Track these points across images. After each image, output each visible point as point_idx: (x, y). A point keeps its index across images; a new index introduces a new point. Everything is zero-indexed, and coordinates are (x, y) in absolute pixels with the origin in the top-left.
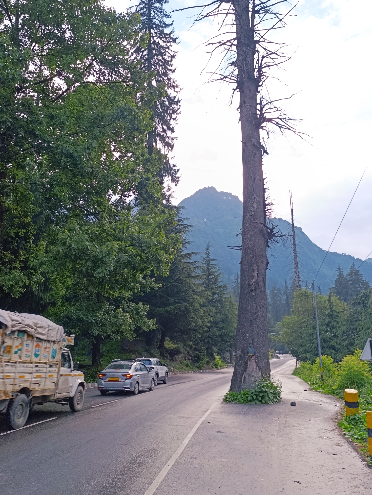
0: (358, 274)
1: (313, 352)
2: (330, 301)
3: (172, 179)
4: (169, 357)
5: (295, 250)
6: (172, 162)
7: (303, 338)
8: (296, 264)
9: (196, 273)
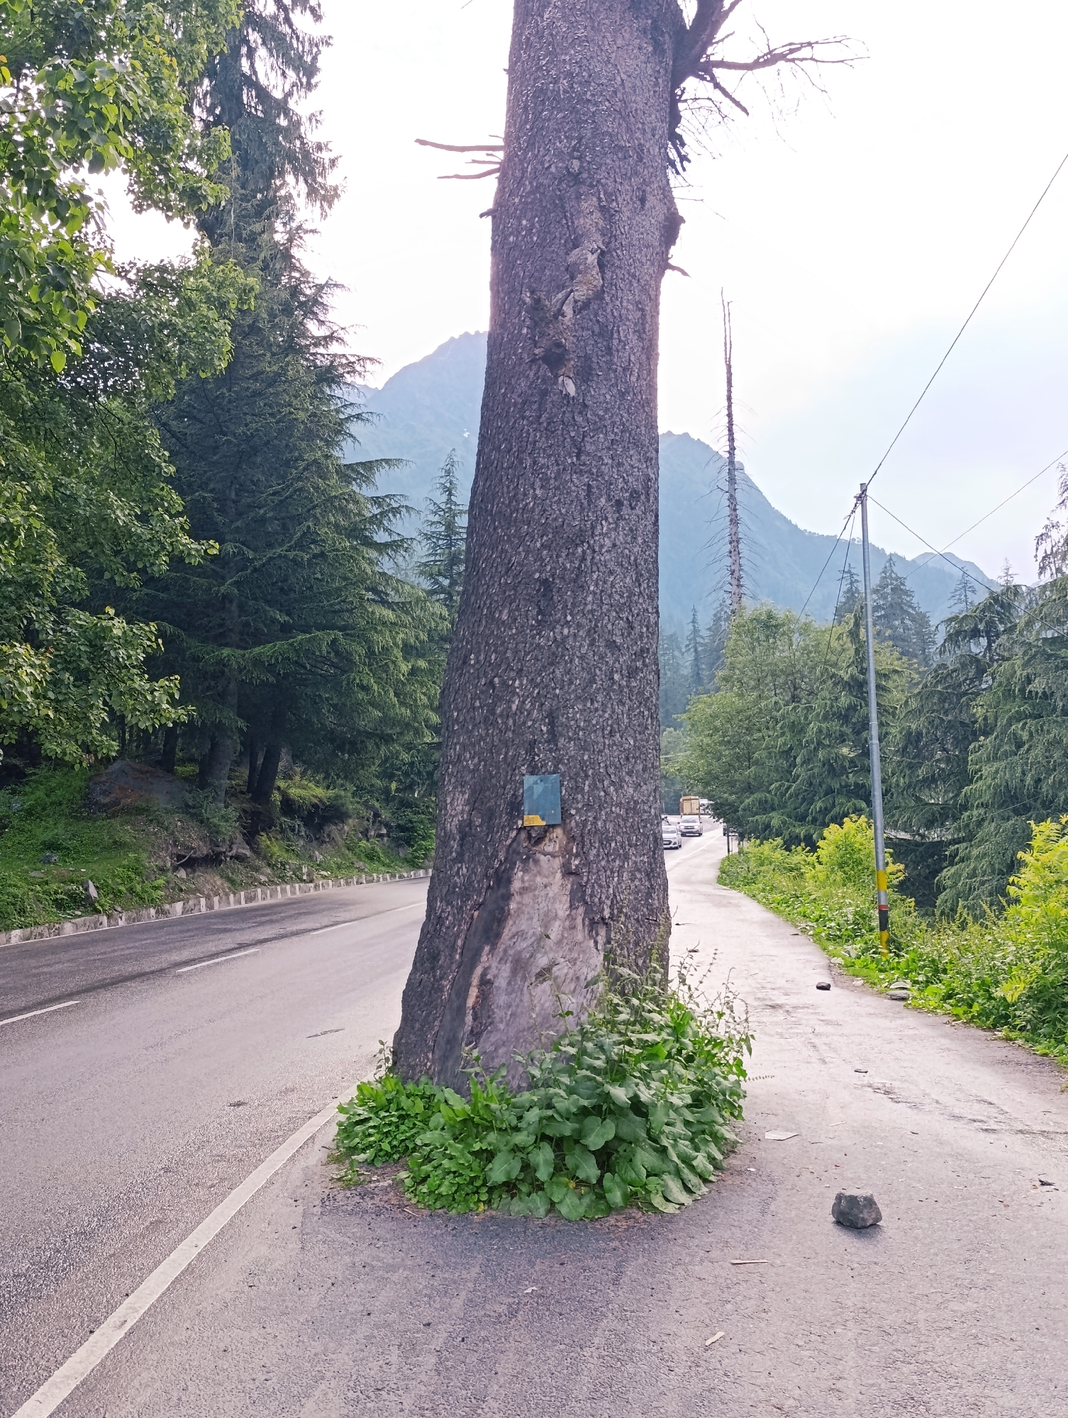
0: (901, 590)
1: (790, 806)
2: (858, 635)
3: (309, 195)
4: (303, 829)
5: (732, 498)
6: (312, 136)
7: (757, 763)
8: (735, 544)
9: (390, 532)
